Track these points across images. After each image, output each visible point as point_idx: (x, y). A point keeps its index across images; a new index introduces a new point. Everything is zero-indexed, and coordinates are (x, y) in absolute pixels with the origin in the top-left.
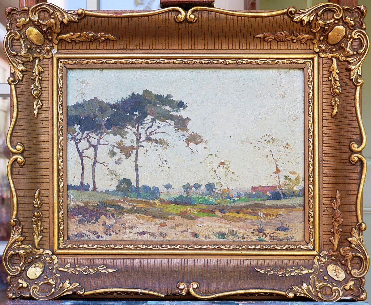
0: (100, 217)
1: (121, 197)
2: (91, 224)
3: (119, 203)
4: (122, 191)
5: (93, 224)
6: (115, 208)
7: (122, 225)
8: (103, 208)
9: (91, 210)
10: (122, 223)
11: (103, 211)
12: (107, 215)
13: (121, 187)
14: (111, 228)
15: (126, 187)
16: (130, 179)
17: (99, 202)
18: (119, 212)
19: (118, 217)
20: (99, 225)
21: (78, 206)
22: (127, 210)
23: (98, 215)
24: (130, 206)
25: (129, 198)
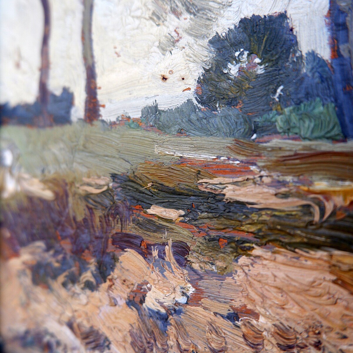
0: (115, 259)
1: (229, 141)
2: (77, 288)
3: (216, 181)
4: (231, 102)
5: (88, 292)
6: (190, 210)
7: (233, 317)
8: (130, 209)
9: (79, 218)
10: (237, 304)
11: (131, 229)
12: (149, 246)
13: (227, 76)
14: (171, 330)
15: (260, 70)
16: (283, 16)
17: (114, 176)
18: (213, 234)
19: (208, 267)
20: (114, 303)
21: (31, 198)
22: (264, 222)
23: (111, 248)
24: (285, 196)
25: (275, 142)
